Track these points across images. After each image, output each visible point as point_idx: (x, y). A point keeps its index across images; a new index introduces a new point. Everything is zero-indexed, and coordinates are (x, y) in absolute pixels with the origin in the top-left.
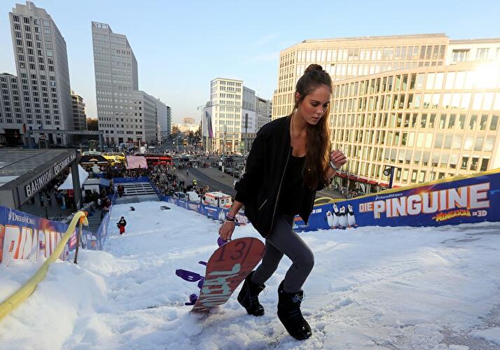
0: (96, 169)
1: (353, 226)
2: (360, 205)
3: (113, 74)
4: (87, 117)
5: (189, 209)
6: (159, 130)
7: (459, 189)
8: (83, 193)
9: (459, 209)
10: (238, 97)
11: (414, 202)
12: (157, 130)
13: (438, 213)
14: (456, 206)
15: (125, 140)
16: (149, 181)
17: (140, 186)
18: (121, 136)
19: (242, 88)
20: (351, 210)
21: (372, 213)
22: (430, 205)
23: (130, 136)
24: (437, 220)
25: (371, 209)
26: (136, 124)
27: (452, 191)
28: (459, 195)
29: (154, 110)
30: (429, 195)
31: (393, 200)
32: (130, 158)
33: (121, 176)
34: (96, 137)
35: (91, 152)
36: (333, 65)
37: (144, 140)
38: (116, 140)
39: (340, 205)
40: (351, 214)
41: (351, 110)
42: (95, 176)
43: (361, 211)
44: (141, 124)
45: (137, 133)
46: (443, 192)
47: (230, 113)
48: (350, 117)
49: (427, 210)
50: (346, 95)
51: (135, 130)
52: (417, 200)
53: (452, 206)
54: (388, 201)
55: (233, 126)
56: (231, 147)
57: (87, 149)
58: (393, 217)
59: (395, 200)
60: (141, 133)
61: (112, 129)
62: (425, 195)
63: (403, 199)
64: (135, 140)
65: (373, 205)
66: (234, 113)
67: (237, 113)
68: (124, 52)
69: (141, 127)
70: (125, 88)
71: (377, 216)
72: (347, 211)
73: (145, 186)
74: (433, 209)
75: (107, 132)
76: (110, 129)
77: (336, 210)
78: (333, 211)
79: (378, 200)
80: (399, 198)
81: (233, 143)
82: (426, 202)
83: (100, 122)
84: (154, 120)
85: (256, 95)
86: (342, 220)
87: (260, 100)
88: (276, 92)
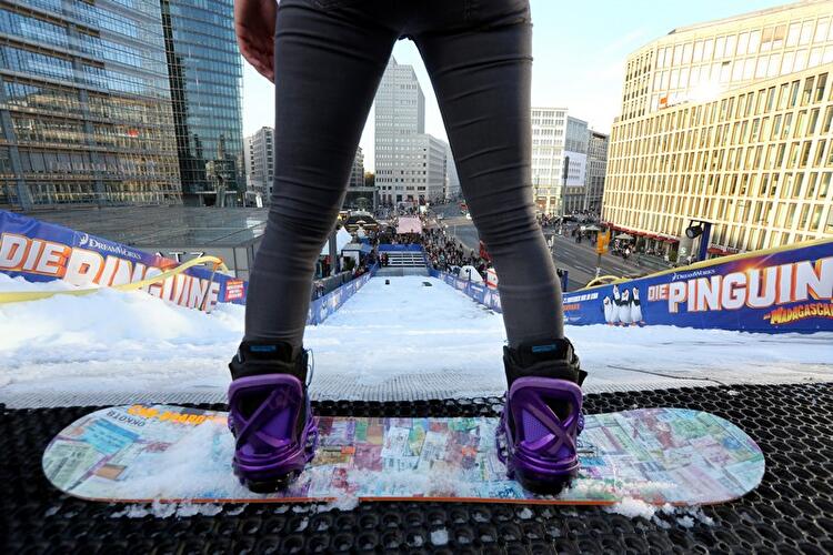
0: (361, 233)
1: (638, 323)
2: (650, 288)
3: (394, 115)
4: (366, 171)
5: (457, 288)
6: (448, 185)
7: (817, 262)
8: (342, 260)
9: (816, 302)
10: (558, 133)
11: (734, 286)
12: (445, 185)
13: (774, 307)
14: (809, 296)
15: (405, 198)
16: (421, 249)
17: (409, 256)
18: (399, 192)
19: (565, 119)
20: (636, 297)
21: (666, 302)
22: (760, 294)
23: (410, 192)
24: (772, 322)
25: (664, 297)
26: (419, 176)
27: (804, 267)
28: (818, 274)
29: (442, 158)
30: (761, 274)
31: (700, 280)
32: (402, 220)
33: (389, 242)
34: (369, 195)
35: (358, 212)
36: (725, 63)
37: (426, 198)
38: (394, 198)
39: (622, 288)
40: (637, 303)
41: (756, 139)
42: (358, 241)
43: (650, 298)
44: (425, 176)
45: (420, 188)
46: (787, 269)
47: (545, 157)
48: (753, 152)
49: (755, 302)
50: (747, 113)
51: (416, 185)
52: (739, 283)
53: (801, 295)
54: (691, 282)
55: (549, 176)
56: (544, 207)
57: (356, 209)
58: (698, 313)
59: (703, 282)
60: (424, 188)
61: (390, 184)
62: (754, 273)
63: (716, 279)
64: (417, 198)
65: (668, 289)
66: (551, 157)
67: (556, 157)
68: (409, 87)
69: (424, 180)
70: (408, 132)
71: (673, 308)
72: (631, 298)
73: (415, 256)
74: (766, 301)
75: (384, 188)
76: (387, 184)
77: (617, 296)
78: (613, 298)
79: (675, 281)
80: (709, 277)
81: (548, 202)
82: (754, 288)
83: (377, 176)
84: (441, 171)
85: (589, 128)
86: (623, 312)
87: (596, 135)
88: (616, 120)
